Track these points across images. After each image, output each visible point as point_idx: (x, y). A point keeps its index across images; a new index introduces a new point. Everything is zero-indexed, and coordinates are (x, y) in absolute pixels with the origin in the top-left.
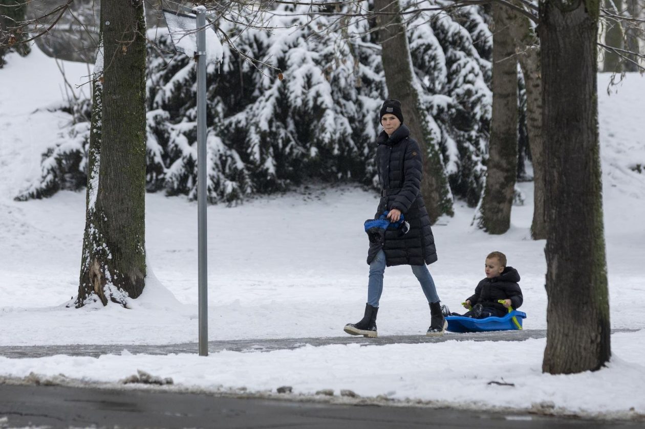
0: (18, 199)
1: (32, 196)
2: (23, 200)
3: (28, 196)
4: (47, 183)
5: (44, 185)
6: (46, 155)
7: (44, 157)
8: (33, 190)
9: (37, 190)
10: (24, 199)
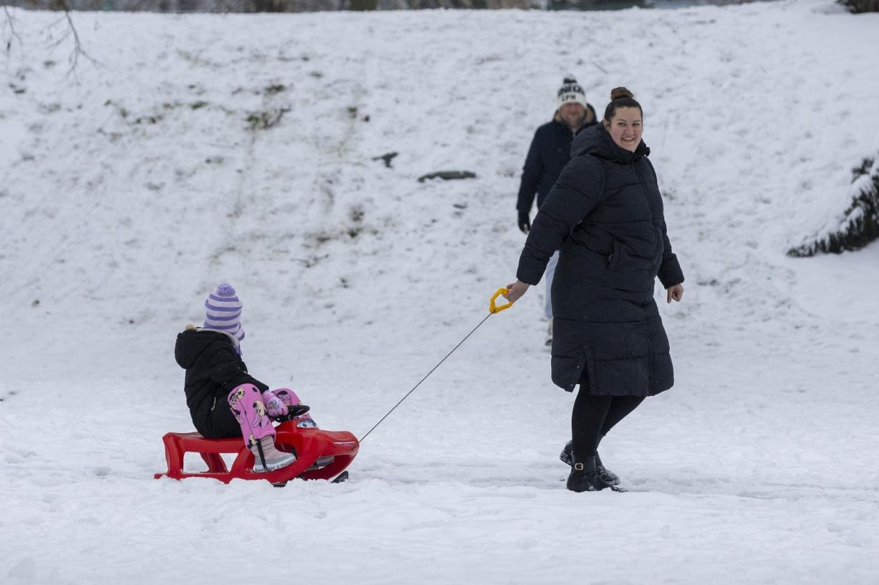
0: (794, 253)
1: (821, 248)
2: (804, 256)
3: (813, 247)
4: (851, 223)
5: (844, 228)
6: (861, 171)
7: (856, 175)
8: (824, 235)
9: (832, 236)
10: (807, 252)
